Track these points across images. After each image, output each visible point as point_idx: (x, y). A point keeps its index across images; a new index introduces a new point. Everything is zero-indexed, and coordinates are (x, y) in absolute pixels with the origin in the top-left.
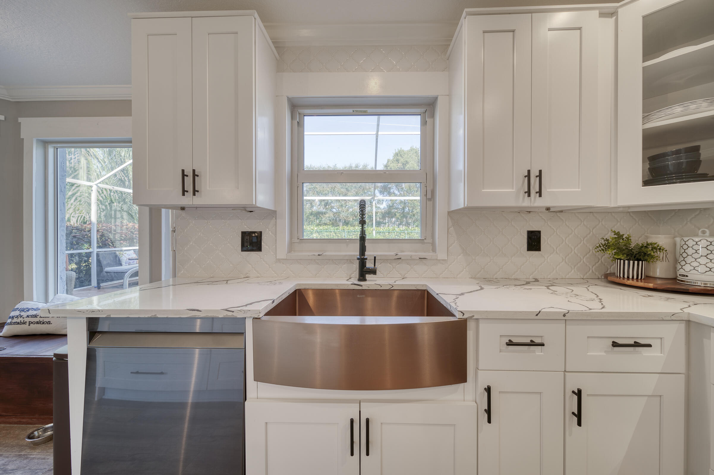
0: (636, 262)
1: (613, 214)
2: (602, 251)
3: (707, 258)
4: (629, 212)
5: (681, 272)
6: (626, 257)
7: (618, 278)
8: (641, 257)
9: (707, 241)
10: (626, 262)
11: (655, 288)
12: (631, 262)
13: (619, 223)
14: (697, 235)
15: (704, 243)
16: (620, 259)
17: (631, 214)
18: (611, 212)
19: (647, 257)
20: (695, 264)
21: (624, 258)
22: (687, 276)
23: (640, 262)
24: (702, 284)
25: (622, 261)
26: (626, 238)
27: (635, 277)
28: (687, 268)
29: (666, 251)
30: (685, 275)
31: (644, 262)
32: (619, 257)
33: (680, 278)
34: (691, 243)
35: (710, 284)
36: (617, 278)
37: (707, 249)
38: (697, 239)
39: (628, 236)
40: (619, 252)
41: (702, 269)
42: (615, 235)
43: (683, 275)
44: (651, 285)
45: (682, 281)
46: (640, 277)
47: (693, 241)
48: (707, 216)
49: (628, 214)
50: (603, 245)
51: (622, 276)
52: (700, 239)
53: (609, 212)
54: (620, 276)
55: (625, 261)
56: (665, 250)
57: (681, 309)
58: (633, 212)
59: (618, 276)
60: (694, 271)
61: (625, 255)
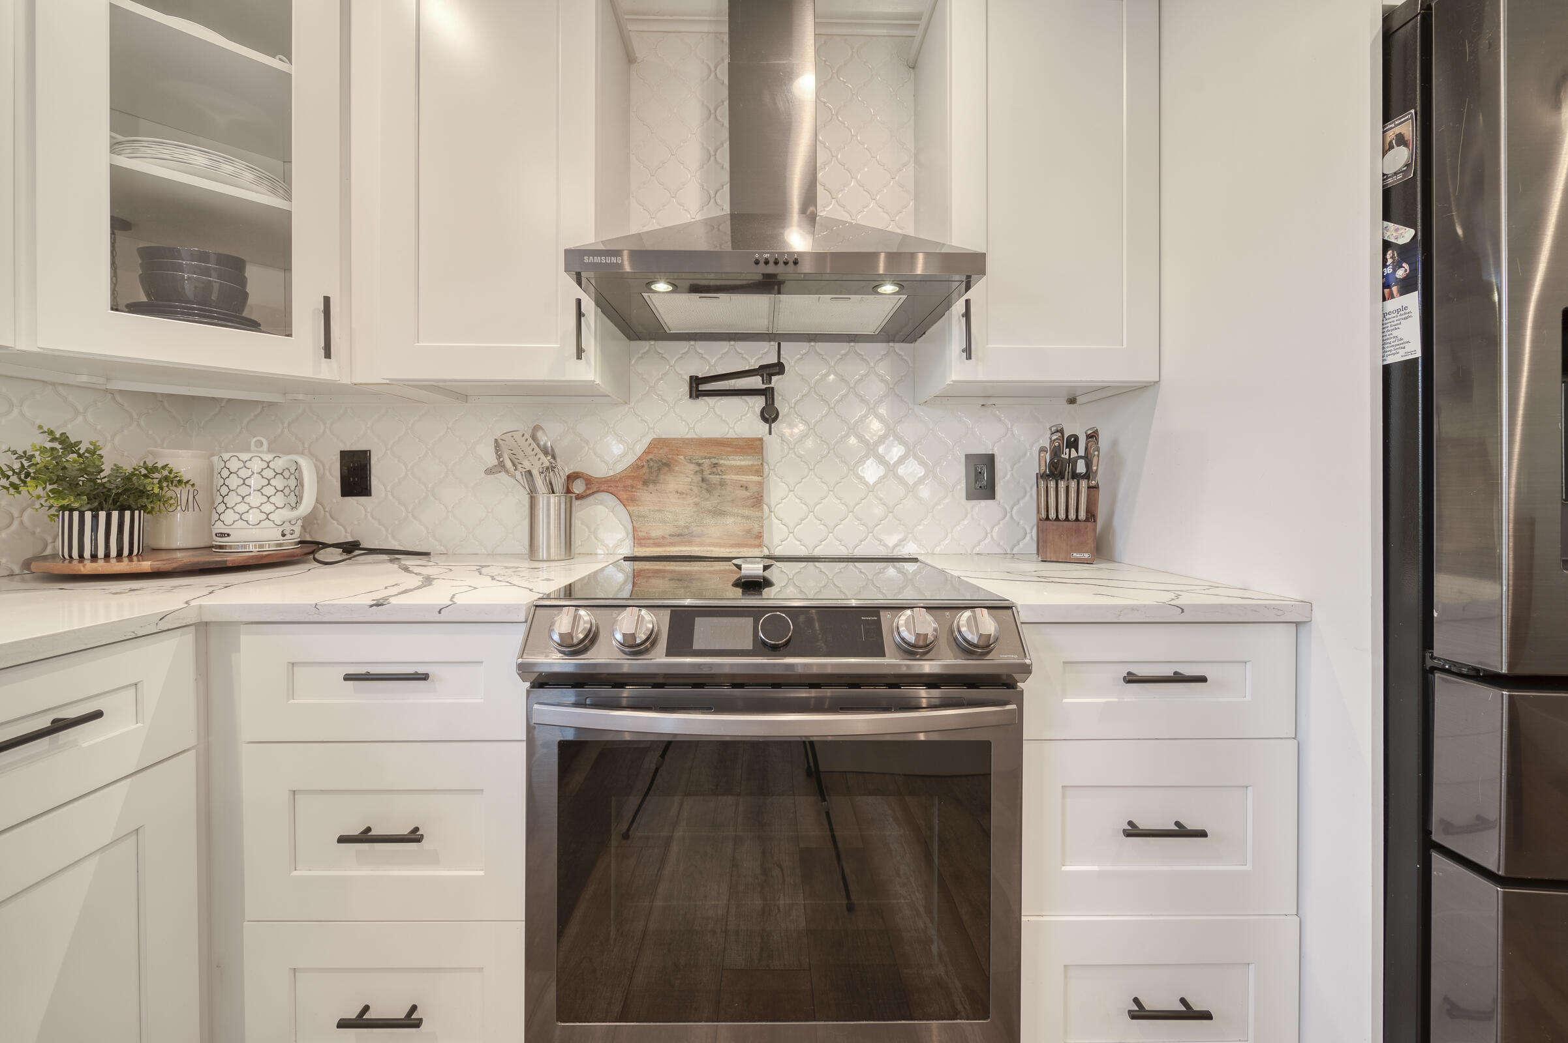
0: (115, 515)
1: (61, 389)
2: (11, 489)
3: (262, 495)
4: (112, 393)
5: (219, 527)
6: (88, 503)
7: (67, 562)
8: (131, 501)
9: (262, 460)
10: (88, 515)
11: (156, 570)
12: (102, 515)
13: (80, 418)
14: (248, 450)
15: (256, 465)
16: (71, 510)
17: (118, 398)
18: (54, 384)
19: (145, 500)
20: (242, 508)
21: (81, 506)
22: (228, 535)
23: (127, 514)
24: (256, 548)
25: (76, 514)
26: (87, 451)
27: (114, 553)
28: (229, 517)
29: (193, 485)
30: (225, 534)
31: (137, 513)
32: (65, 502)
33: (219, 541)
34: (234, 465)
35: (269, 544)
36: (63, 562)
37: (262, 475)
38: (244, 456)
39: (92, 447)
40: (64, 489)
41: (253, 517)
42: (52, 440)
43: (222, 534)
44: (146, 566)
45: (221, 547)
46: (126, 552)
47: (239, 460)
48: (273, 418)
49: (109, 396)
50: (13, 470)
51: (75, 554)
52: (251, 455)
53: (45, 382)
54: (70, 556)
55: (84, 514)
56: (191, 483)
57: (186, 603)
58: (121, 391)
59: (66, 556)
60: (241, 524)
61: (85, 497)
